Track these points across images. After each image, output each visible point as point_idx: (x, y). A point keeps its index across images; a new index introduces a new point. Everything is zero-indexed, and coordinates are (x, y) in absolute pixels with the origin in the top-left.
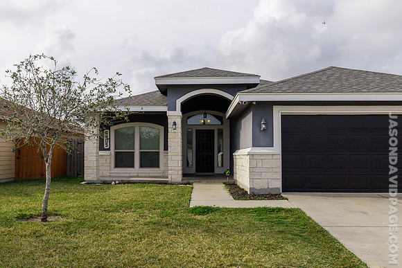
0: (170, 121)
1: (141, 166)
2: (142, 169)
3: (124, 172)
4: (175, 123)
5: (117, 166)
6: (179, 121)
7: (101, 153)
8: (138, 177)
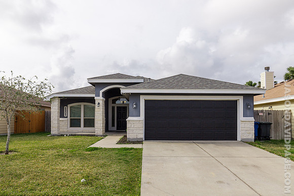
0: (96, 102)
1: (85, 126)
2: (85, 128)
3: (75, 130)
4: (99, 103)
5: (71, 126)
6: (101, 102)
7: (61, 119)
8: (82, 132)
